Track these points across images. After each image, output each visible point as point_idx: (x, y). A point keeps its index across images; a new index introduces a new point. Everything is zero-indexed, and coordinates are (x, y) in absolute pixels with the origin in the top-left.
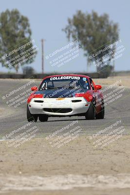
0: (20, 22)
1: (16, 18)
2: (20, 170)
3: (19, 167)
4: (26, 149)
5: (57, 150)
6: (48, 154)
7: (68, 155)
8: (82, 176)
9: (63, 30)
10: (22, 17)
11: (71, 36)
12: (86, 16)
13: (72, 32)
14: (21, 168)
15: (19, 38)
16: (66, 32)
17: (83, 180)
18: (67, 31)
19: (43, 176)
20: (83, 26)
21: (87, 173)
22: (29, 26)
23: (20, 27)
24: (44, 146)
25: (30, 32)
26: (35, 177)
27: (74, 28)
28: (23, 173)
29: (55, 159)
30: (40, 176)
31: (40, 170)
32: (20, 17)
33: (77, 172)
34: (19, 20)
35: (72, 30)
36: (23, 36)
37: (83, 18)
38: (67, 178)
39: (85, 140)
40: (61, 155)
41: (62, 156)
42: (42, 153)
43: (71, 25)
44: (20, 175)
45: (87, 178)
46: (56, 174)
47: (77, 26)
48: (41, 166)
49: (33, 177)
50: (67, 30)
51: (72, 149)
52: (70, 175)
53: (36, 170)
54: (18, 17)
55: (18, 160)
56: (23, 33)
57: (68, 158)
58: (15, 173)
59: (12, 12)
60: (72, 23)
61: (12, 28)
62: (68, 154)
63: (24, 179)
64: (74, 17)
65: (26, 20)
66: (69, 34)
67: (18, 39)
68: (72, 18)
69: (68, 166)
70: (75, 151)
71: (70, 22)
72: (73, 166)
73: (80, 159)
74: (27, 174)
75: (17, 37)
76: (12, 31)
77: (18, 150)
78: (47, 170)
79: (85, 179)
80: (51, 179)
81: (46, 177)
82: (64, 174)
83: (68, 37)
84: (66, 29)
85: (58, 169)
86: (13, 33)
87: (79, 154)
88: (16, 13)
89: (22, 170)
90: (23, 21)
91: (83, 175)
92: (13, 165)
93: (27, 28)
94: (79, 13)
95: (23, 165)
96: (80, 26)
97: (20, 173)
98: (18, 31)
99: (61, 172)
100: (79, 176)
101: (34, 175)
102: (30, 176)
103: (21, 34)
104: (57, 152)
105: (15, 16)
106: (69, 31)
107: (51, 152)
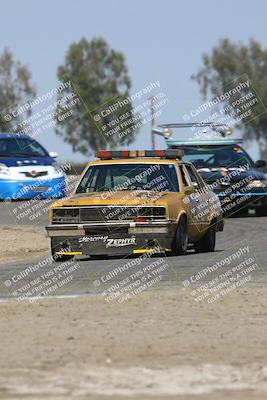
0: (109, 62)
1: (99, 56)
2: (108, 355)
3: (106, 350)
4: (119, 314)
5: (182, 316)
6: (163, 323)
7: (203, 325)
8: (231, 368)
9: (193, 77)
10: (113, 52)
11: (209, 89)
12: (237, 50)
13: (210, 81)
14: (110, 352)
15: (105, 94)
16: (199, 82)
17: (234, 376)
18: (202, 79)
19: (153, 368)
20: (233, 70)
21: (241, 361)
22: (126, 71)
23: (108, 72)
24: (155, 308)
25: (128, 83)
26: (137, 369)
27: (214, 73)
28: (115, 361)
29: (178, 333)
30: (147, 368)
31: (148, 356)
32: (109, 53)
33: (220, 358)
34: (106, 59)
35: (210, 77)
36: (114, 91)
37: (234, 54)
38: (201, 371)
39: (236, 295)
40: (190, 325)
41: (191, 328)
42: (152, 321)
43: (208, 68)
44: (109, 366)
45: (241, 370)
46: (180, 363)
47: (220, 69)
48: (149, 347)
49: (133, 369)
50: (201, 77)
51: (210, 314)
52: (208, 366)
53: (140, 356)
54: (104, 53)
55: (104, 337)
56: (114, 85)
57: (203, 331)
58: (99, 362)
59: (93, 43)
60: (211, 64)
61: (92, 75)
62: (203, 323)
63: (116, 373)
64: (215, 52)
65: (120, 58)
66: (205, 86)
67: (104, 97)
68: (210, 54)
69: (203, 347)
70: (218, 317)
71: (206, 63)
72: (213, 348)
73: (228, 333)
74: (121, 364)
75: (101, 92)
76: (93, 80)
77: (103, 316)
78: (161, 356)
79: (237, 372)
80: (168, 373)
81: (160, 369)
82: (194, 364)
83: (204, 92)
84: (200, 75)
85: (184, 354)
86: (94, 85)
87: (225, 323)
88: (100, 45)
89: (113, 355)
90: (115, 62)
91: (232, 364)
92: (94, 346)
93: (123, 74)
94: (225, 43)
95: (113, 346)
96: (226, 70)
97: (109, 361)
98: (105, 81)
99: (189, 360)
100: (225, 368)
101: (137, 366)
102: (127, 366)
103: (109, 86)
104: (182, 319)
105: (98, 51)
106: (206, 79)
107: (169, 320)
